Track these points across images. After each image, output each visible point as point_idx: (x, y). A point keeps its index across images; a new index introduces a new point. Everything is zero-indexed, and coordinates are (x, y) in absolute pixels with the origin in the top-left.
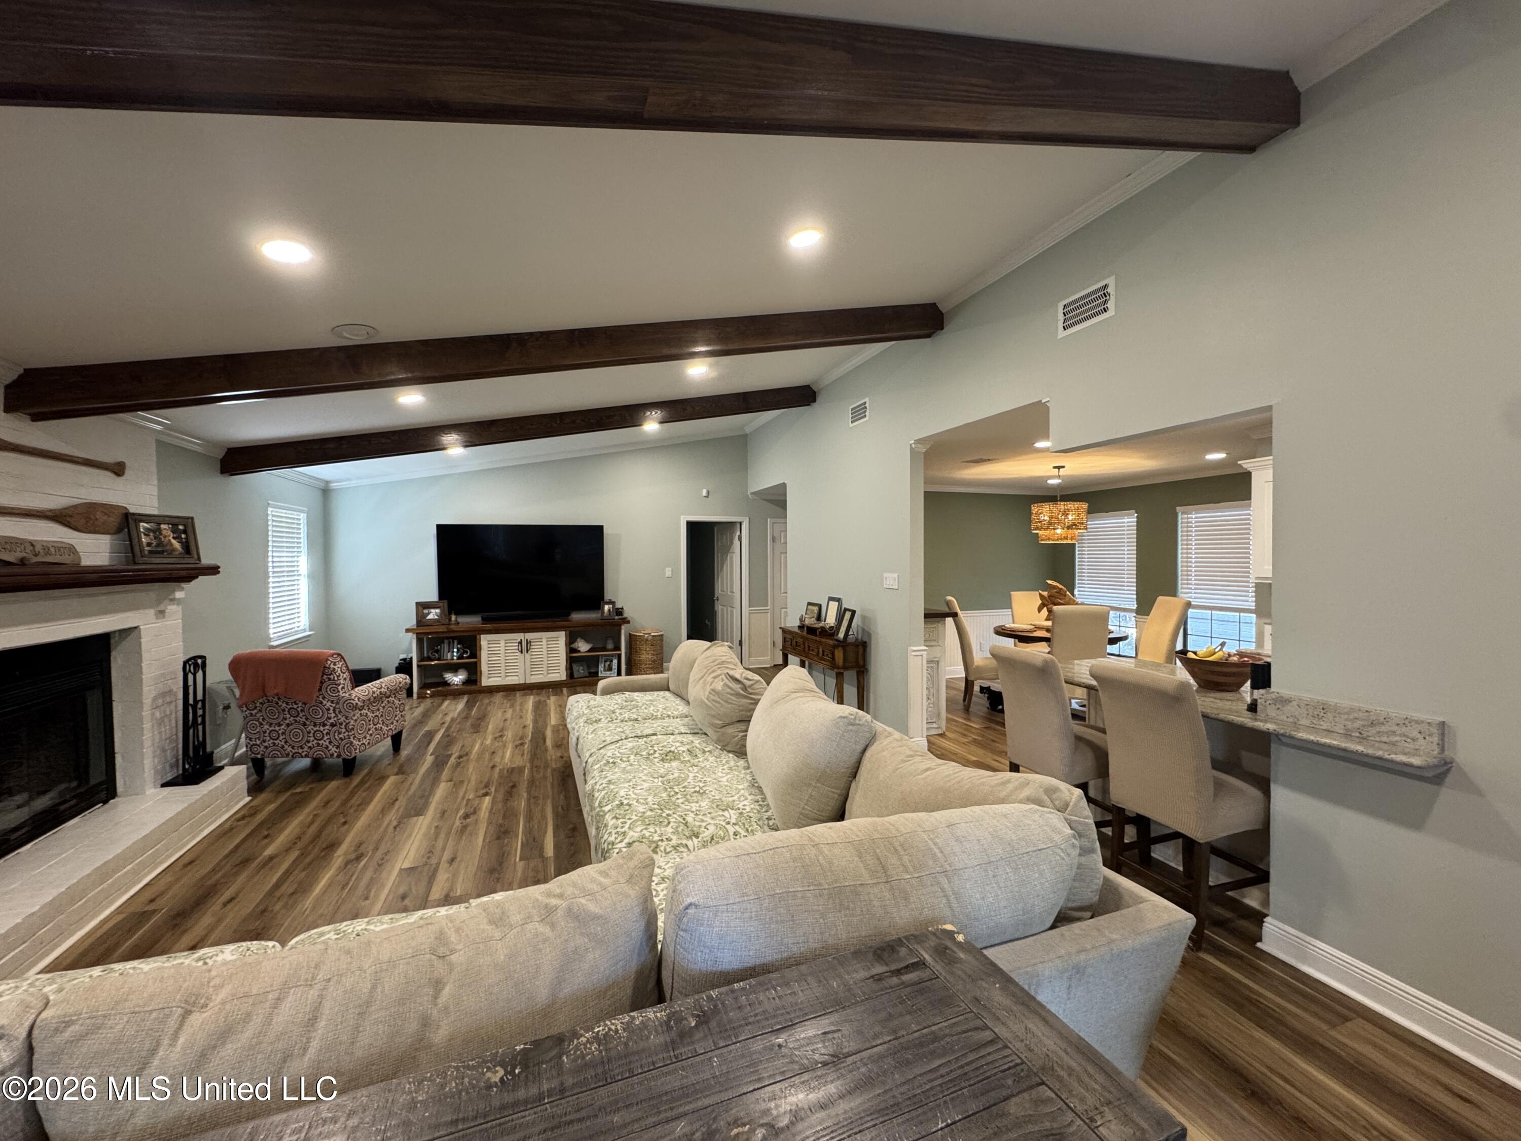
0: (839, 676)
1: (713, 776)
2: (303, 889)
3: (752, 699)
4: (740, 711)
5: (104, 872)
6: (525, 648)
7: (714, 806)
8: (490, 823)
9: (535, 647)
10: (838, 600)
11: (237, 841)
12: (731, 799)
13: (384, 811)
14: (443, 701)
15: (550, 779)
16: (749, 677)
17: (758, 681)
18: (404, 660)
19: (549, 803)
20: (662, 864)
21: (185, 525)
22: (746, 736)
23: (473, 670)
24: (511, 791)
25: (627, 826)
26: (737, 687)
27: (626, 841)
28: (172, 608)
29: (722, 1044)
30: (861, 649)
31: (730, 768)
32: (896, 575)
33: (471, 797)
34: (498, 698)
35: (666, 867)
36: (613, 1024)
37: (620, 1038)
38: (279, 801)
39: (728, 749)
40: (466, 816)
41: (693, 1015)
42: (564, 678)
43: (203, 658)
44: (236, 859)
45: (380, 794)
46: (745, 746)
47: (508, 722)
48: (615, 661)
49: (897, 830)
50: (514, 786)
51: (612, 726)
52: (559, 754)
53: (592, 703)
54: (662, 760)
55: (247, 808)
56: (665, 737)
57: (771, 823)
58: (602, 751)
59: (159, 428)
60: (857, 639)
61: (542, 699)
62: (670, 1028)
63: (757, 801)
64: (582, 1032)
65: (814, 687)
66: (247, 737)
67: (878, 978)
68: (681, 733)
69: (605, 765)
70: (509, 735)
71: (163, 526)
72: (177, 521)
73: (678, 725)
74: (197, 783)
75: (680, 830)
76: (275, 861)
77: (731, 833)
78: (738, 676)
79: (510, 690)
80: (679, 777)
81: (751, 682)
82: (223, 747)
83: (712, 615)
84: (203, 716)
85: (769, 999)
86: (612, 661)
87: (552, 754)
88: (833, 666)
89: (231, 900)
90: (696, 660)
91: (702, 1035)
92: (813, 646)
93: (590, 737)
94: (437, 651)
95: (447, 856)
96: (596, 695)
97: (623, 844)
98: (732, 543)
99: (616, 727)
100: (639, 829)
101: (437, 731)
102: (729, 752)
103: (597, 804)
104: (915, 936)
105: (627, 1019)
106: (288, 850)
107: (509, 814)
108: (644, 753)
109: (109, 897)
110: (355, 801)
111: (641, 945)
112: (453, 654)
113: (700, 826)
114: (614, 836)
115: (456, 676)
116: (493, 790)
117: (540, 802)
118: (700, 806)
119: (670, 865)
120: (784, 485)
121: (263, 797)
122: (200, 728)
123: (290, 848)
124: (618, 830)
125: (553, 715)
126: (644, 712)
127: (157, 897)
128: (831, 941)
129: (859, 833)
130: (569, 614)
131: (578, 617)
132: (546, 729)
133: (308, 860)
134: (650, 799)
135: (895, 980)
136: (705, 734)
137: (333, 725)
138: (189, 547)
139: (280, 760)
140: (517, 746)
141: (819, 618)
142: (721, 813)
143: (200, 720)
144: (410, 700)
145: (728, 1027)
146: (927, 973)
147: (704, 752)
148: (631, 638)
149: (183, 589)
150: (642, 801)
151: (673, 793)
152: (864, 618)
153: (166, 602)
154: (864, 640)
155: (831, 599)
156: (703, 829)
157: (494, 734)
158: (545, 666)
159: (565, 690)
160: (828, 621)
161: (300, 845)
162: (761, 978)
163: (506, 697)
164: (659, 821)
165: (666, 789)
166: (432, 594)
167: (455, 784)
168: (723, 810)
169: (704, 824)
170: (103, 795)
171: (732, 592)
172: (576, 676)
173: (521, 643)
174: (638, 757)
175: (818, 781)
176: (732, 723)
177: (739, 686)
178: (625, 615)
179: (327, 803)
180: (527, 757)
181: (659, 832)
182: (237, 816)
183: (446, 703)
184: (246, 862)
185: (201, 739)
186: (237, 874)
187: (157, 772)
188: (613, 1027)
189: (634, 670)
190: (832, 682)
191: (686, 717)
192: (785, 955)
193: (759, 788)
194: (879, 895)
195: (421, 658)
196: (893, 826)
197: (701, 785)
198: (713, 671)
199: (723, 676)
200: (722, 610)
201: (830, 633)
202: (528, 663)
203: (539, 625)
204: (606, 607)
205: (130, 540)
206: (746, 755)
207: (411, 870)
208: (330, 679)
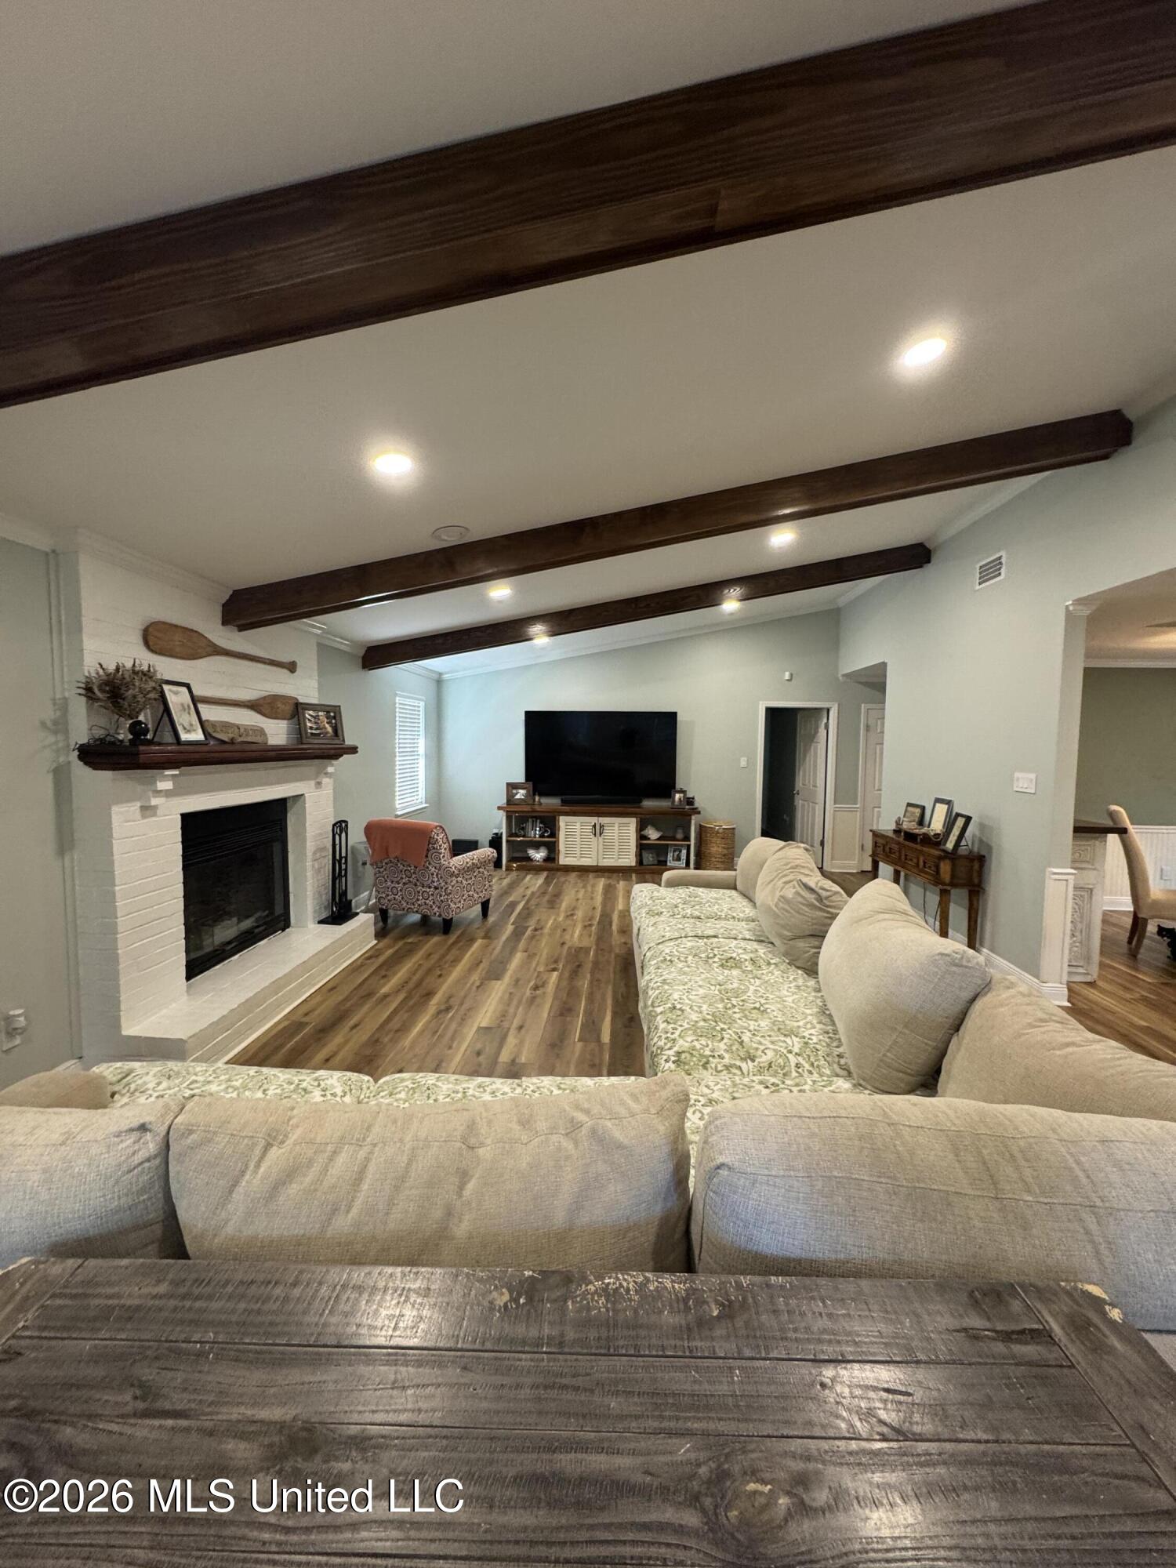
0: (944, 893)
1: (777, 993)
2: (404, 1029)
3: (828, 912)
4: (813, 924)
5: (277, 986)
6: (598, 831)
7: (776, 1028)
8: (555, 998)
9: (607, 830)
10: (949, 803)
11: (366, 975)
12: (796, 1024)
13: (471, 969)
14: (527, 874)
15: (613, 963)
16: (826, 886)
17: (837, 893)
18: (496, 834)
19: (610, 987)
20: (711, 1084)
21: (335, 713)
22: (819, 953)
23: (552, 848)
24: (576, 971)
25: (677, 1033)
26: (811, 897)
27: (675, 1049)
28: (326, 781)
29: (747, 1353)
30: (976, 866)
31: (798, 987)
32: (1033, 776)
33: (542, 969)
34: (573, 876)
35: (715, 1088)
36: (625, 1280)
37: (630, 1300)
38: (396, 948)
39: (798, 965)
40: (536, 988)
41: (717, 1302)
42: (634, 864)
43: (346, 822)
44: (362, 992)
45: (469, 953)
46: (817, 964)
47: (580, 901)
48: (684, 852)
49: (1016, 1128)
50: (579, 966)
51: (673, 921)
52: (623, 940)
53: (656, 894)
54: (722, 966)
55: (373, 950)
56: (727, 941)
57: (843, 1061)
58: (660, 946)
59: (319, 632)
60: (971, 852)
61: (613, 883)
62: (687, 1309)
63: (828, 1033)
64: (592, 1278)
65: (907, 907)
66: (376, 891)
67: (973, 1335)
68: (745, 939)
69: (662, 962)
70: (580, 914)
71: (320, 713)
72: (328, 709)
73: (743, 929)
74: (340, 924)
75: (734, 1048)
76: (388, 999)
77: (793, 1065)
78: (812, 884)
79: (583, 870)
80: (738, 988)
81: (828, 893)
82: (362, 896)
83: (791, 810)
84: (346, 870)
85: (814, 1313)
86: (680, 851)
87: (616, 939)
88: (937, 880)
89: (355, 1026)
90: (766, 860)
91: (724, 1332)
92: (911, 855)
93: (650, 929)
94: (523, 829)
95: (516, 1023)
96: (660, 885)
97: (671, 1052)
98: (816, 732)
99: (677, 923)
100: (689, 1039)
101: (519, 902)
102: (798, 968)
103: (650, 1003)
104: (1038, 1290)
105: (640, 1279)
106: (398, 991)
107: (572, 992)
108: (703, 956)
109: (279, 1006)
110: (450, 957)
111: (668, 1188)
112: (535, 833)
113: (757, 1049)
114: (663, 1041)
115: (538, 853)
116: (561, 966)
117: (602, 985)
118: (759, 1026)
119: (719, 1086)
120: (883, 666)
121: (386, 941)
122: (344, 879)
123: (399, 990)
124: (669, 1035)
125: (620, 900)
126: (708, 910)
127: (310, 1012)
128: (906, 1256)
129: (957, 1122)
130: (641, 802)
131: (649, 804)
132: (613, 912)
133: (411, 1003)
134: (705, 1007)
135: (999, 1347)
136: (772, 943)
137: (436, 888)
138: (337, 731)
139: (399, 912)
140: (585, 926)
141: (921, 823)
142: (783, 1039)
143: (343, 872)
144: (499, 870)
145: (758, 1334)
146: (1055, 1355)
147: (769, 964)
148: (702, 830)
149: (332, 765)
150: (695, 1008)
151: (729, 1005)
152: (982, 827)
153: (322, 775)
154: (982, 853)
155: (938, 800)
156: (760, 1053)
157: (566, 912)
158: (616, 850)
159: (634, 876)
160: (933, 826)
161: (406, 989)
162: (807, 1281)
163: (580, 877)
164: (713, 1035)
165: (722, 1000)
166: (519, 776)
167: (529, 956)
168: (785, 1035)
169: (762, 1047)
170: (282, 924)
171: (815, 786)
172: (645, 862)
173: (595, 826)
174: (696, 958)
175: (906, 1026)
176: (803, 937)
177: (813, 896)
178: (696, 805)
179: (430, 955)
180: (593, 938)
181: (710, 1046)
182: (366, 955)
183: (528, 877)
184: (369, 995)
185: (344, 888)
186: (361, 1005)
187: (315, 912)
188: (625, 1284)
189: (703, 864)
190: (934, 899)
191: (753, 921)
192: (842, 1256)
193: (830, 1016)
194: (982, 1214)
195: (510, 834)
196: (1010, 1121)
197: (763, 1001)
198: (786, 875)
199: (795, 883)
200: (803, 805)
201: (936, 841)
202: (601, 846)
203: (613, 810)
204: (677, 796)
205: (299, 724)
206: (817, 974)
207: (488, 1029)
208: (434, 848)
